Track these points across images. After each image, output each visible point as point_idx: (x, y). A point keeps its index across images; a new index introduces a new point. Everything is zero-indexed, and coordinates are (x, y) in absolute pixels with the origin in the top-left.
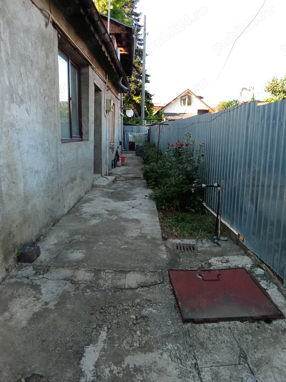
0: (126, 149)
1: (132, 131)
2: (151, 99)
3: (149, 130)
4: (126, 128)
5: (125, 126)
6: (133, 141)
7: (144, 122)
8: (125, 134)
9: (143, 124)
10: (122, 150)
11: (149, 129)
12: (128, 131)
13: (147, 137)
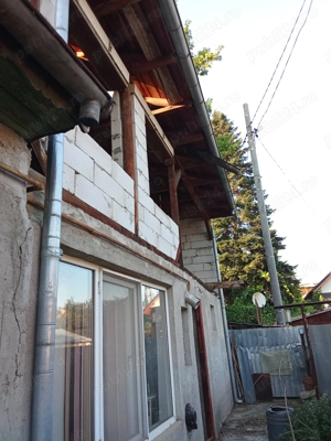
0: (248, 400)
1: (257, 344)
2: (293, 274)
3: (302, 335)
4: (240, 336)
5: (236, 331)
6: (264, 372)
7: (286, 315)
8: (238, 353)
9: (284, 321)
10: (235, 402)
11: (302, 332)
12: (245, 344)
13: (301, 357)
